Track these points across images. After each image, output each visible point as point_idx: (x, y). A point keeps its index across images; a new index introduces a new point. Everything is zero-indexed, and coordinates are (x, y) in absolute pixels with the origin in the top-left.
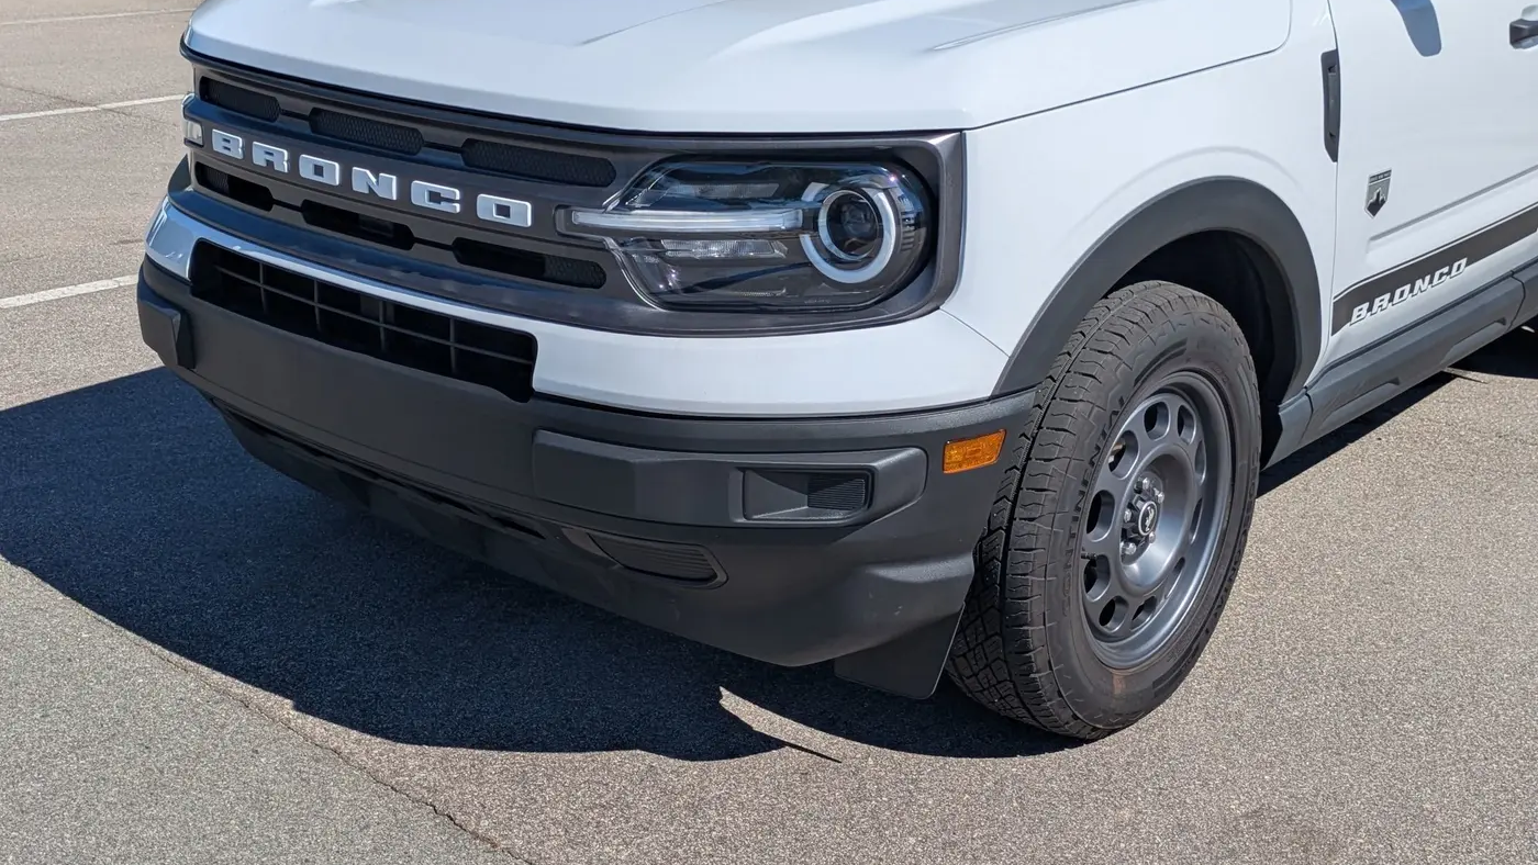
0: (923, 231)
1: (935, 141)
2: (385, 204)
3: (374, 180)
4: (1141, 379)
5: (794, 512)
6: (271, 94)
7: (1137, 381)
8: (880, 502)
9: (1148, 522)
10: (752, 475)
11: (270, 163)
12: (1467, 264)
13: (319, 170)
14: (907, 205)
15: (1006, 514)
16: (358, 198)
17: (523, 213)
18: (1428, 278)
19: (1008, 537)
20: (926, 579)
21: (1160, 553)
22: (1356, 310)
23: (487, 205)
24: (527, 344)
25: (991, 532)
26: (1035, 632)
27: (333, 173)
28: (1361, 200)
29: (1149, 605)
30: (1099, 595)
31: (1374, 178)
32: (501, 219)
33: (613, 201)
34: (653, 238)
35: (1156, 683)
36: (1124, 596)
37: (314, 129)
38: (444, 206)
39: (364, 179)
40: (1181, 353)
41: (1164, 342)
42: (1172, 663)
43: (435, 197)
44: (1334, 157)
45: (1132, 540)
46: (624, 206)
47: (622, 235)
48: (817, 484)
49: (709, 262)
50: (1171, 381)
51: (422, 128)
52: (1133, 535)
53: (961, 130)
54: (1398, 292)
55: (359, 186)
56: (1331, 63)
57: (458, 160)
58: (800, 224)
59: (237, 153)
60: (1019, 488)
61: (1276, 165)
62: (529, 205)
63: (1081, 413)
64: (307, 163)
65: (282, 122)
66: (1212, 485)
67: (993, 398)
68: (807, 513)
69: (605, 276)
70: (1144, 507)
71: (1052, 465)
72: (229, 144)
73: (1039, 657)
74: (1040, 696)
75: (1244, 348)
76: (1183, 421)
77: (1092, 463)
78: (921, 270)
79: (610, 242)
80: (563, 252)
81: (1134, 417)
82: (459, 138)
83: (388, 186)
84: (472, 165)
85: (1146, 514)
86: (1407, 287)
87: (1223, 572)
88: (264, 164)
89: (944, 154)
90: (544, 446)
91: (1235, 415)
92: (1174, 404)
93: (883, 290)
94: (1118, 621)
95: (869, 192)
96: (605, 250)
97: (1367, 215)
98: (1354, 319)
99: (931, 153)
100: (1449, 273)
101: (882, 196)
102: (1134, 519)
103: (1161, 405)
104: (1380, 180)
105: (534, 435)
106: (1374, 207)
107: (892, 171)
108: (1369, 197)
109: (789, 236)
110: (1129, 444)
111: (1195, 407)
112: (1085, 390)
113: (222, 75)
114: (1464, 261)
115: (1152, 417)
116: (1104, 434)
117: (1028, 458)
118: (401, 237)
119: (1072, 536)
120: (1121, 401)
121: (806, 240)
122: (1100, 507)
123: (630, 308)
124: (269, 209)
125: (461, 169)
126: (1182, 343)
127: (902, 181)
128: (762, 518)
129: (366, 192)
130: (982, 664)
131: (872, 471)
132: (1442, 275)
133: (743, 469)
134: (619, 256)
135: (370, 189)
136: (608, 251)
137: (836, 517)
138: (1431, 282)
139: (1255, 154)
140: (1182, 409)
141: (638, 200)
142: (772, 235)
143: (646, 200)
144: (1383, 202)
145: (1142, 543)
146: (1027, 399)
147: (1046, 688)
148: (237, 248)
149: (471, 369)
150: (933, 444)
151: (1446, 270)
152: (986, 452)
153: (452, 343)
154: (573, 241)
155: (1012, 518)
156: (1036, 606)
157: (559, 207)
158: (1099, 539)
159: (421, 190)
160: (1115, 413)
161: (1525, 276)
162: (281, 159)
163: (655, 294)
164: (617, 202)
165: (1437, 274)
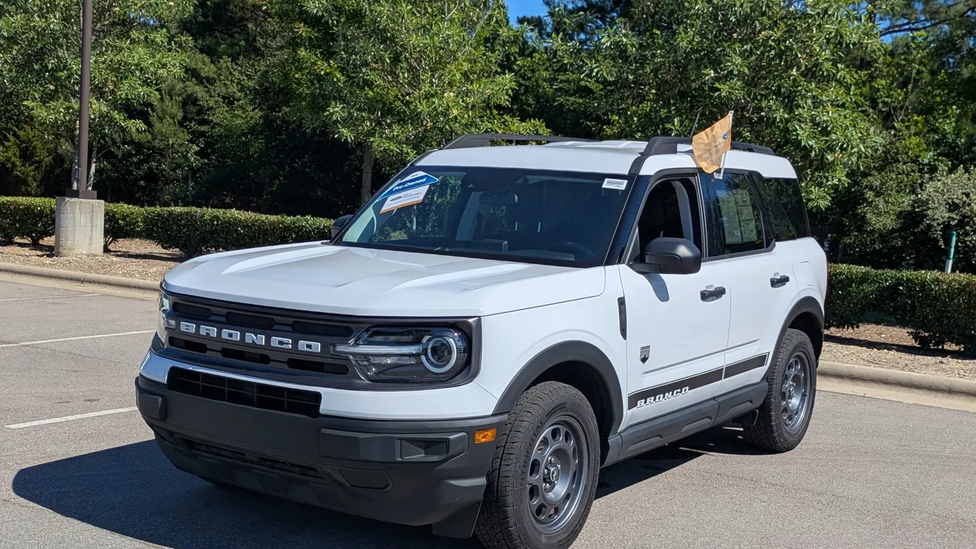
0: (466, 354)
1: (470, 320)
2: (260, 347)
3: (255, 338)
4: (550, 414)
5: (419, 456)
6: (208, 307)
7: (547, 415)
8: (451, 452)
9: (554, 476)
10: (404, 442)
11: (208, 334)
12: (689, 389)
13: (230, 335)
14: (460, 343)
15: (498, 464)
16: (248, 345)
17: (317, 347)
18: (671, 393)
19: (499, 473)
20: (468, 485)
21: (560, 489)
22: (639, 402)
23: (302, 345)
24: (318, 396)
25: (493, 471)
26: (510, 510)
27: (237, 336)
28: (638, 357)
29: (557, 511)
30: (535, 502)
31: (643, 348)
32: (308, 350)
33: (352, 341)
34: (366, 356)
35: (559, 542)
36: (546, 504)
37: (227, 320)
38: (284, 346)
39: (250, 337)
40: (565, 407)
41: (557, 402)
42: (566, 535)
43: (281, 343)
44: (625, 338)
45: (548, 482)
46: (356, 344)
47: (354, 354)
48: (429, 445)
49: (387, 365)
50: (562, 419)
51: (275, 317)
52: (548, 481)
53: (479, 317)
54: (657, 397)
55: (249, 341)
56: (622, 302)
57: (290, 329)
58: (421, 352)
59: (193, 331)
60: (503, 454)
61: (601, 339)
62: (319, 344)
63: (526, 425)
64: (225, 333)
65: (212, 318)
66: (580, 465)
67: (493, 415)
68: (424, 457)
69: (348, 369)
70: (552, 469)
71: (515, 444)
72: (188, 327)
73: (512, 521)
74: (512, 538)
75: (591, 410)
76: (567, 438)
77: (530, 445)
78: (465, 368)
79: (351, 357)
80: (332, 361)
81: (547, 432)
82: (291, 320)
83: (261, 340)
84: (295, 331)
85: (553, 473)
86: (662, 396)
87: (586, 501)
88: (205, 334)
89: (474, 325)
90: (324, 434)
91: (588, 438)
92: (563, 429)
93: (451, 375)
94: (543, 515)
95: (446, 338)
96: (349, 360)
97: (641, 363)
98: (638, 406)
99: (469, 325)
100: (681, 392)
101: (451, 340)
102: (549, 473)
103: (558, 429)
104: (645, 349)
105: (320, 429)
106: (644, 360)
107: (456, 332)
108: (641, 356)
109: (417, 355)
110: (545, 442)
111: (571, 432)
112: (527, 417)
113: (182, 300)
114: (687, 388)
115: (555, 433)
116: (535, 434)
117: (506, 442)
118: (265, 359)
119: (523, 473)
120: (541, 422)
121: (423, 358)
122: (535, 466)
123: (358, 381)
124: (205, 352)
125: (291, 332)
126: (565, 403)
127: (460, 336)
128: (407, 458)
129: (251, 342)
130: (490, 526)
131: (448, 439)
132: (677, 393)
133: (401, 439)
134: (354, 362)
135: (253, 341)
136: (350, 360)
137: (435, 458)
138: (672, 394)
139: (591, 333)
140: (566, 432)
141: (361, 342)
142: (410, 355)
143: (364, 341)
144: (647, 358)
145: (553, 485)
146: (505, 417)
147: (515, 535)
148: (191, 369)
149: (292, 408)
150: (471, 431)
151: (679, 390)
152: (489, 436)
153: (286, 400)
154: (335, 357)
155: (500, 465)
156: (510, 499)
157: (331, 344)
158: (536, 479)
159: (275, 341)
160: (539, 426)
161: (719, 400)
162: (213, 332)
163: (366, 376)
164: (353, 342)
165: (675, 392)
